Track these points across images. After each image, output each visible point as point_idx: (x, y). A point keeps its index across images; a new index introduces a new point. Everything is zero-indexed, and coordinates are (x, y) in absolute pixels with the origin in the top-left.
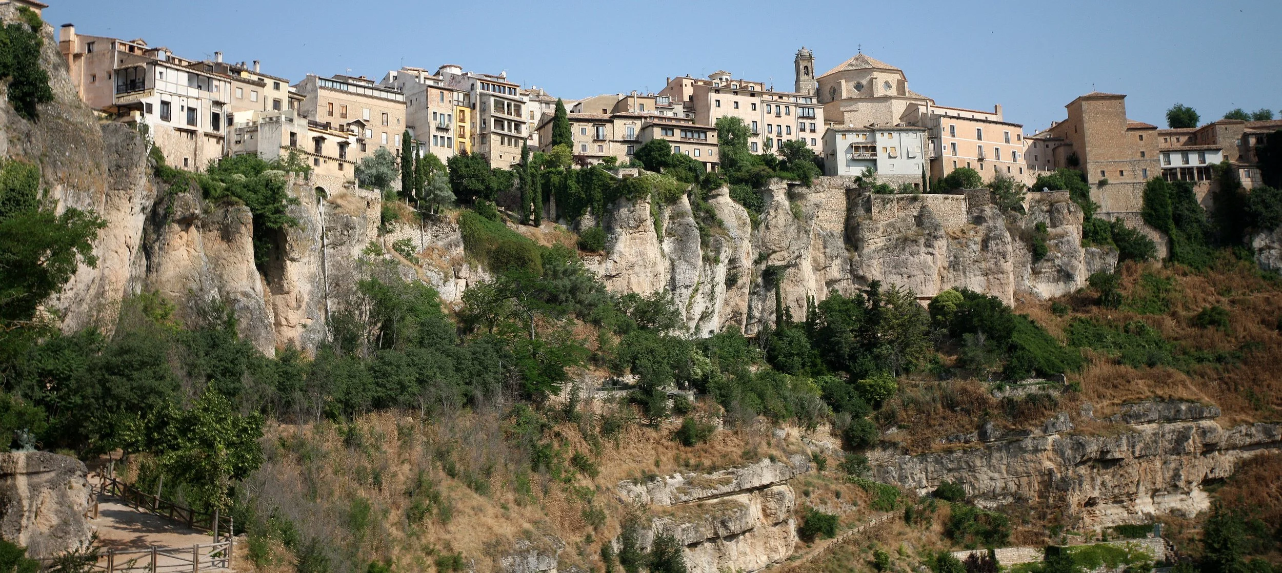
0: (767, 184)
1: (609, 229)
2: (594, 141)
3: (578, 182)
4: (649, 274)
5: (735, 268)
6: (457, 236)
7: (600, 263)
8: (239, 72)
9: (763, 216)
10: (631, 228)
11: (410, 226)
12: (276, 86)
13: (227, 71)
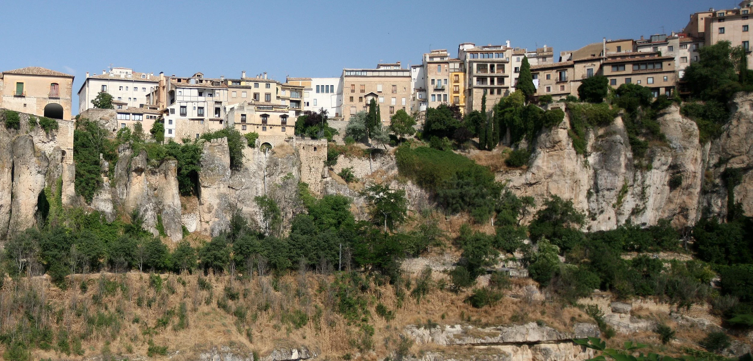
0: (732, 98)
1: (533, 150)
2: (557, 83)
3: (521, 117)
4: (569, 181)
5: (678, 172)
6: (393, 163)
7: (521, 175)
8: (239, 82)
9: (725, 127)
10: (548, 148)
11: (359, 158)
12: (268, 86)
13: (230, 83)
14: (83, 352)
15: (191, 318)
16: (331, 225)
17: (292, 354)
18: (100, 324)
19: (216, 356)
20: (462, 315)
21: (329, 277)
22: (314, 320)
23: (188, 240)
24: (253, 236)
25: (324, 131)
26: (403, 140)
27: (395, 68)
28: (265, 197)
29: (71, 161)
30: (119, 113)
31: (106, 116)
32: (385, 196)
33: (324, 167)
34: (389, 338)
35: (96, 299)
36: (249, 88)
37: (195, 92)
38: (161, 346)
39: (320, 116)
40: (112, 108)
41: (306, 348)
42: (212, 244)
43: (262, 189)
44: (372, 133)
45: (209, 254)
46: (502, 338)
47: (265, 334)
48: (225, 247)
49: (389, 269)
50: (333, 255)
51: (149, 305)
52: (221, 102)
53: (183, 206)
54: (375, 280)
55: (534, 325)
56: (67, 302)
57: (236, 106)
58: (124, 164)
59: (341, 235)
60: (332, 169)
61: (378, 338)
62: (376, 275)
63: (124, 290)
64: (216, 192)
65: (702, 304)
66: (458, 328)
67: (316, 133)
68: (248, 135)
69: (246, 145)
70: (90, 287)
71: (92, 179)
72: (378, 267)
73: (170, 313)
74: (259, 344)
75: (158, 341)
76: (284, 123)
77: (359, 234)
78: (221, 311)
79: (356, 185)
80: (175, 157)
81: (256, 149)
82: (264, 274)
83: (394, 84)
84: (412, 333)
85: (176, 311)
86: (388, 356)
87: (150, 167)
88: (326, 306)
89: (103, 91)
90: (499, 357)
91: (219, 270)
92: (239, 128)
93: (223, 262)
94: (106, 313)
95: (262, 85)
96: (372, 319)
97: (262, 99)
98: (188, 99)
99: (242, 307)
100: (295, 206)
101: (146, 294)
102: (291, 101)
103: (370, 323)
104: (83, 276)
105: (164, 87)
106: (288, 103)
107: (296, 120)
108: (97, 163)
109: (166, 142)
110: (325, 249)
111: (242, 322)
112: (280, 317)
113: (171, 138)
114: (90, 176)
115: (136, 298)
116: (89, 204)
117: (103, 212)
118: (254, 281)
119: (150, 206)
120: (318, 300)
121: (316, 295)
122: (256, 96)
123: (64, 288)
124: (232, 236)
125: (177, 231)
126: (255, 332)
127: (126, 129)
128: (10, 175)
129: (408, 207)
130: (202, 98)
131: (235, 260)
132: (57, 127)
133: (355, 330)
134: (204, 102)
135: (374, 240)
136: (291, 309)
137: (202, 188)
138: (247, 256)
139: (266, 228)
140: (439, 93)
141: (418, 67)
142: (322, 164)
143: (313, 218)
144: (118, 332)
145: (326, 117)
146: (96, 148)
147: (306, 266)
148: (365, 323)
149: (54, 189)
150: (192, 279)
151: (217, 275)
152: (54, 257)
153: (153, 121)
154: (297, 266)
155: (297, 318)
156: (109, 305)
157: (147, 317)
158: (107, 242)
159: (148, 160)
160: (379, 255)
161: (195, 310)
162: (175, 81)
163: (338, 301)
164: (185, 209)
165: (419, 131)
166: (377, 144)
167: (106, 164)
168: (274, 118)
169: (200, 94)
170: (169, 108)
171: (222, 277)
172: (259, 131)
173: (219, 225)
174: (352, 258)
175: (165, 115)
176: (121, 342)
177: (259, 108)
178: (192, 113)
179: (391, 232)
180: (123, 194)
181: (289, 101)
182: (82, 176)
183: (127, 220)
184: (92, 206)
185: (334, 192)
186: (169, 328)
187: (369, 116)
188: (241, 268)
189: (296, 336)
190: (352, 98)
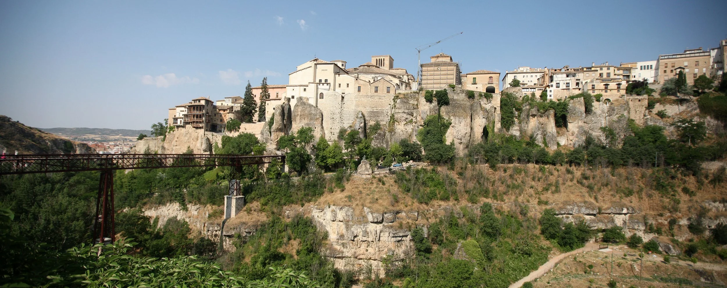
6: (697, 105)
8: (591, 68)
11: (670, 105)
12: (608, 69)
13: (585, 69)
14: (505, 200)
15: (562, 188)
16: (650, 142)
17: (623, 210)
18: (513, 188)
19: (576, 208)
21: (648, 170)
22: (638, 193)
23: (560, 149)
24: (599, 148)
25: (645, 90)
26: (704, 93)
27: (698, 51)
28: (606, 127)
29: (499, 112)
30: (523, 89)
31: (516, 90)
32: (690, 126)
33: (646, 110)
34: (691, 207)
35: (511, 176)
36: (597, 71)
37: (565, 75)
38: (545, 200)
39: (643, 83)
40: (520, 86)
41: (632, 208)
42: (574, 151)
43: (605, 123)
44: (680, 90)
45: (572, 156)
47: (606, 198)
48: (582, 153)
49: (692, 167)
50: (651, 158)
51: (539, 180)
52: (579, 80)
53: (558, 133)
54: (681, 173)
56: (497, 177)
57: (589, 81)
58: (526, 113)
59: (657, 148)
60: (651, 111)
61: (683, 206)
62: (682, 170)
63: (525, 172)
64: (576, 125)
67: (640, 92)
68: (596, 95)
69: (594, 101)
70: (508, 171)
71: (509, 120)
72: (684, 165)
73: (550, 185)
74: (602, 204)
75: (543, 198)
76: (619, 88)
77: (669, 147)
78: (579, 185)
79: (668, 120)
80: (553, 108)
81: (601, 103)
82: (606, 167)
83: (697, 60)
84: (709, 204)
85: (553, 184)
86: (690, 216)
87: (539, 114)
88: (646, 186)
89: (515, 78)
91: (579, 164)
92: (590, 92)
93: (581, 160)
94: (516, 183)
95: (605, 69)
96: (679, 195)
97: (605, 76)
98: (561, 79)
99: (592, 184)
100: (626, 132)
101: (537, 175)
102: (624, 76)
103: (677, 197)
104: (505, 165)
105: (547, 74)
106: (621, 77)
107: (627, 85)
108: (512, 113)
109: (548, 101)
110: (646, 155)
111: (592, 191)
112: (616, 190)
113: (551, 99)
114: (508, 119)
115: (532, 176)
116: (508, 132)
117: (515, 136)
118: (599, 171)
119: (539, 133)
120: (640, 182)
121: (639, 180)
122: (601, 75)
123: (496, 170)
124: (586, 148)
125: (554, 145)
126: (599, 197)
127: (526, 96)
128: (470, 119)
129: (707, 132)
130: (568, 78)
131: (588, 160)
132: (492, 97)
133: (666, 200)
134: (570, 80)
135: (681, 150)
136: (622, 186)
137: (568, 123)
138: (595, 158)
139: (607, 143)
141: (716, 49)
142: (645, 109)
143: (638, 138)
144: (522, 192)
145: (647, 83)
146: (511, 105)
147: (633, 164)
148: (673, 197)
149: (491, 125)
150: (563, 169)
151: (577, 167)
152: (491, 156)
153: (541, 91)
154: (626, 164)
155: (626, 191)
156: (518, 179)
157: (537, 186)
158: (517, 149)
159: (538, 110)
160: (684, 159)
161: (564, 184)
162: (553, 71)
163: (655, 183)
164: (559, 134)
165: (716, 87)
166: (684, 96)
167: (517, 113)
168: (613, 85)
169: (567, 76)
170: (550, 84)
171: (580, 168)
172: (603, 93)
173: (578, 142)
174: (665, 160)
175: (547, 88)
176: (524, 197)
177: (603, 81)
178: (563, 86)
179: (694, 146)
180: (525, 127)
181: (622, 76)
182: (504, 119)
183: (527, 139)
184: (509, 133)
185: (652, 124)
186: (549, 192)
187: (678, 80)
188: (591, 164)
189: (626, 201)
190: (665, 71)
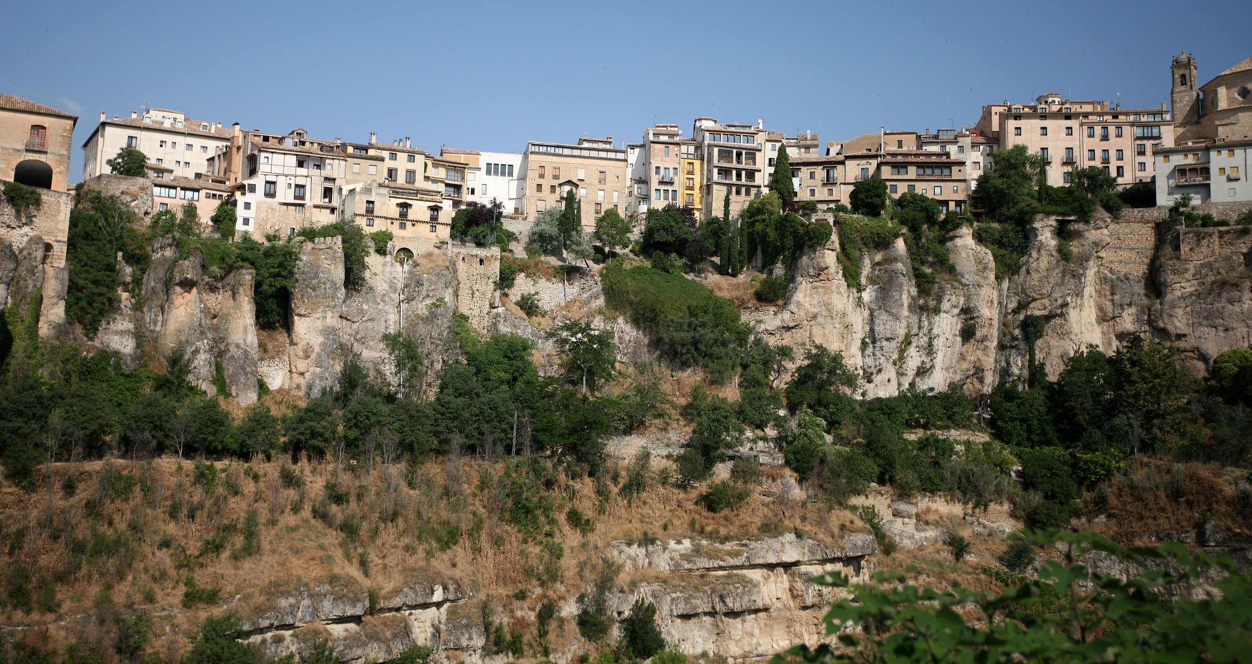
0: (1031, 221)
1: (792, 279)
2: (824, 185)
3: (776, 230)
4: (838, 326)
5: (972, 318)
6: (598, 288)
7: (775, 314)
8: (366, 149)
9: (1024, 259)
10: (811, 277)
11: (548, 280)
12: (411, 159)
13: (350, 150)
14: (59, 605)
15: (266, 537)
16: (502, 382)
17: (433, 592)
18: (96, 552)
19: (306, 602)
20: (692, 523)
21: (496, 466)
22: (470, 535)
23: (267, 404)
24: (378, 399)
25: (495, 234)
26: (613, 255)
27: (601, 146)
28: (399, 335)
29: (62, 263)
30: (156, 185)
31: (134, 189)
32: (586, 340)
33: (495, 290)
34: (585, 563)
35: (92, 508)
36: (382, 159)
37: (292, 160)
38: (209, 587)
39: (490, 211)
40: (144, 175)
41: (456, 582)
42: (308, 410)
43: (395, 322)
44: (568, 242)
45: (302, 428)
46: (748, 558)
47: (391, 561)
48: (330, 415)
49: (587, 453)
50: (504, 431)
51: (192, 516)
52: (334, 180)
53: (262, 346)
54: (566, 470)
55: (791, 537)
56: (34, 514)
57: (359, 187)
58: (161, 272)
59: (516, 399)
60: (506, 295)
61: (569, 563)
62: (568, 462)
63: (147, 490)
64: (319, 324)
65: (1001, 504)
66: (687, 543)
67: (484, 237)
68: (377, 234)
69: (372, 251)
70: (81, 486)
71: (100, 294)
72: (572, 449)
73: (229, 529)
74: (380, 578)
75: (203, 579)
76: (434, 219)
77: (543, 398)
78: (318, 524)
79: (542, 320)
80: (252, 264)
81: (388, 258)
82: (393, 460)
83: (602, 170)
84: (620, 553)
85: (239, 526)
86: (583, 590)
87: (207, 279)
88: (491, 511)
89: (130, 145)
90: (744, 587)
91: (319, 454)
92: (361, 222)
93: (326, 440)
94: (110, 532)
95: (402, 157)
96: (561, 532)
97: (401, 180)
98: (279, 170)
99: (354, 516)
100: (447, 351)
101: (186, 496)
102: (447, 185)
103: (557, 540)
104: (71, 467)
105: (239, 148)
106: (441, 187)
107: (453, 214)
108: (111, 268)
109: (237, 238)
110: (492, 420)
111: (353, 541)
112: (416, 532)
113: (246, 232)
114: (96, 290)
115: (168, 503)
116: (91, 339)
117: (117, 353)
118: (375, 473)
119: (204, 344)
120: (477, 503)
121: (475, 495)
122: (391, 173)
123: (31, 488)
124: (342, 398)
125: (249, 388)
126: (374, 559)
127: (168, 212)
129: (618, 358)
130: (303, 171)
131: (345, 437)
132: (38, 202)
133: (534, 550)
134: (306, 177)
135: (566, 407)
136: (434, 518)
137: (296, 317)
138: (366, 431)
139: (399, 385)
140: (666, 188)
141: (637, 146)
142: (492, 286)
143: (474, 370)
144: (130, 565)
145: (501, 213)
146: (110, 242)
147: (461, 447)
148: (549, 539)
149: (25, 311)
150: (271, 470)
151: (314, 463)
152: (15, 431)
153: (217, 203)
154: (446, 447)
155: (443, 533)
156: (117, 518)
157: (185, 536)
158: (120, 405)
159: (204, 267)
160: (573, 431)
161: (273, 523)
162: (259, 140)
163: (510, 504)
164: (266, 351)
165: (637, 242)
166: (576, 259)
167: (129, 270)
168: (420, 209)
169: (300, 164)
170: (246, 182)
171: (323, 466)
172: (395, 229)
173: (321, 378)
174: (533, 436)
175: (238, 194)
176: (133, 584)
177: (396, 192)
178: (285, 194)
179: (593, 395)
180: (155, 323)
181: (443, 185)
182: (80, 289)
183: (160, 368)
184: (97, 343)
185: (509, 330)
186: (225, 554)
187: (564, 215)
188: (355, 450)
189: (440, 563)
190: (539, 187)
